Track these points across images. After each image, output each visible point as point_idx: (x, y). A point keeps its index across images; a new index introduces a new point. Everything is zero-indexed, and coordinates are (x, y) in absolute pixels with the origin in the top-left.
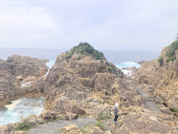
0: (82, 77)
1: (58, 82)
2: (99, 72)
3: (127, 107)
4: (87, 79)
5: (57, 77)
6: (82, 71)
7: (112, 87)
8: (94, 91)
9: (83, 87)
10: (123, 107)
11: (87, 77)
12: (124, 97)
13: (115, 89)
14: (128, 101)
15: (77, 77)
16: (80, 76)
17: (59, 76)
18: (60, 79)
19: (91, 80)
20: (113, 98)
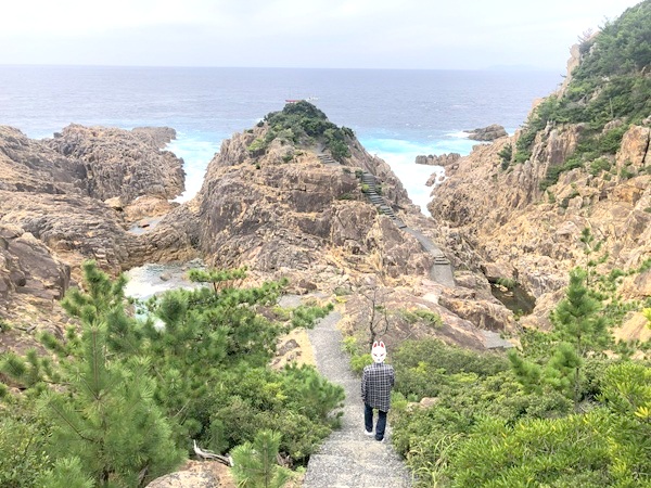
0: (298, 211)
1: (238, 221)
2: (340, 197)
3: (394, 277)
4: (312, 215)
5: (233, 208)
6: (298, 194)
7: (368, 237)
8: (327, 245)
9: (304, 236)
10: (387, 278)
11: (310, 211)
12: (389, 257)
13: (373, 239)
14: (397, 266)
15: (287, 210)
16: (293, 209)
17: (238, 207)
18: (242, 214)
19: (321, 219)
20: (368, 259)
